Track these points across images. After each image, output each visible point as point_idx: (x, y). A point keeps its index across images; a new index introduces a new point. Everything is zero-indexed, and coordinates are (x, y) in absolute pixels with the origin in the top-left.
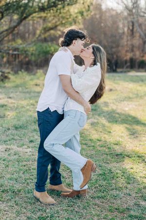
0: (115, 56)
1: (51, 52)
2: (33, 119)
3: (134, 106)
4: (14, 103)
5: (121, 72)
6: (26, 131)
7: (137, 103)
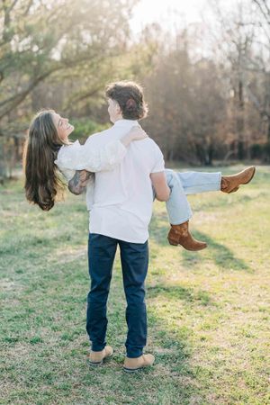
0: (208, 139)
1: (84, 134)
2: (31, 239)
3: (213, 219)
4: (10, 217)
5: (220, 166)
6: (16, 258)
7: (221, 214)
